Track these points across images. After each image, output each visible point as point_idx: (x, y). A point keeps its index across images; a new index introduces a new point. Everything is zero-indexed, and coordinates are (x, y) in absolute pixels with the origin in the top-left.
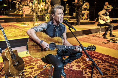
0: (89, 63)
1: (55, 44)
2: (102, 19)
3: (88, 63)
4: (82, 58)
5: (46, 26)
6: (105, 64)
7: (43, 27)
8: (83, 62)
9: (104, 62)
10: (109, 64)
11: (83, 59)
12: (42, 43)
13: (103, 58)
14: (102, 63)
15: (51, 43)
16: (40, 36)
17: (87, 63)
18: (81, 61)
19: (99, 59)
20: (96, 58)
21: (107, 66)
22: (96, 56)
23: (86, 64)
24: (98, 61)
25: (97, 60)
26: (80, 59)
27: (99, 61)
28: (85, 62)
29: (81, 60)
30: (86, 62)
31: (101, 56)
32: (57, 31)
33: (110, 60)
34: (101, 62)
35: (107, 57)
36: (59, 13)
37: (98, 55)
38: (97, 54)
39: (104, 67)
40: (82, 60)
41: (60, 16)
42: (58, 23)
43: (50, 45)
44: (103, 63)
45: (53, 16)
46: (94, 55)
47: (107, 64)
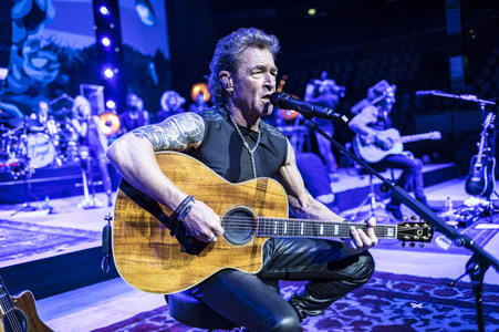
0: (379, 320)
2: (368, 141)
3: (375, 323)
4: (341, 306)
5: (201, 127)
6: (450, 313)
7: (189, 130)
8: (349, 320)
9: (441, 306)
10: (468, 312)
11: (346, 309)
13: (431, 292)
14: (436, 313)
17: (370, 324)
18: (340, 320)
19: (417, 299)
20: (400, 296)
21: (464, 318)
22: (397, 290)
23: (369, 328)
24: (415, 306)
25: (408, 305)
26: (334, 311)
27: (420, 306)
28: (358, 318)
29: (341, 315)
30: (366, 319)
31: (417, 287)
32: (252, 152)
33: (461, 295)
34: (429, 307)
35: (443, 288)
36: (258, 67)
37: (402, 284)
38: (397, 283)
39: (453, 325)
40: (345, 313)
41: (259, 80)
42: (251, 115)
44: (440, 310)
45: (226, 80)
46: (384, 286)
47: (456, 311)
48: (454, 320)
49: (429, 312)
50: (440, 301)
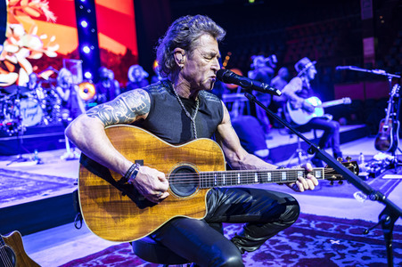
0: (304, 253)
1: (192, 171)
3: (301, 256)
4: (273, 242)
5: (146, 102)
6: (363, 249)
8: (279, 253)
9: (355, 243)
10: (376, 247)
11: (278, 244)
12: (136, 173)
13: (347, 231)
14: (351, 248)
15: (176, 166)
16: (125, 143)
17: (297, 257)
18: (272, 254)
19: (335, 237)
20: (321, 234)
21: (373, 252)
22: (319, 229)
23: (296, 260)
24: (333, 242)
25: (328, 241)
26: (268, 246)
27: (337, 242)
28: (287, 252)
29: (274, 249)
30: (293, 253)
31: (335, 227)
33: (371, 233)
34: (345, 243)
35: (357, 227)
37: (323, 224)
38: (319, 223)
39: (365, 258)
40: (276, 248)
43: (172, 179)
44: (354, 246)
46: (309, 225)
47: (367, 246)
48: (365, 254)
49: (345, 247)
50: (354, 239)
